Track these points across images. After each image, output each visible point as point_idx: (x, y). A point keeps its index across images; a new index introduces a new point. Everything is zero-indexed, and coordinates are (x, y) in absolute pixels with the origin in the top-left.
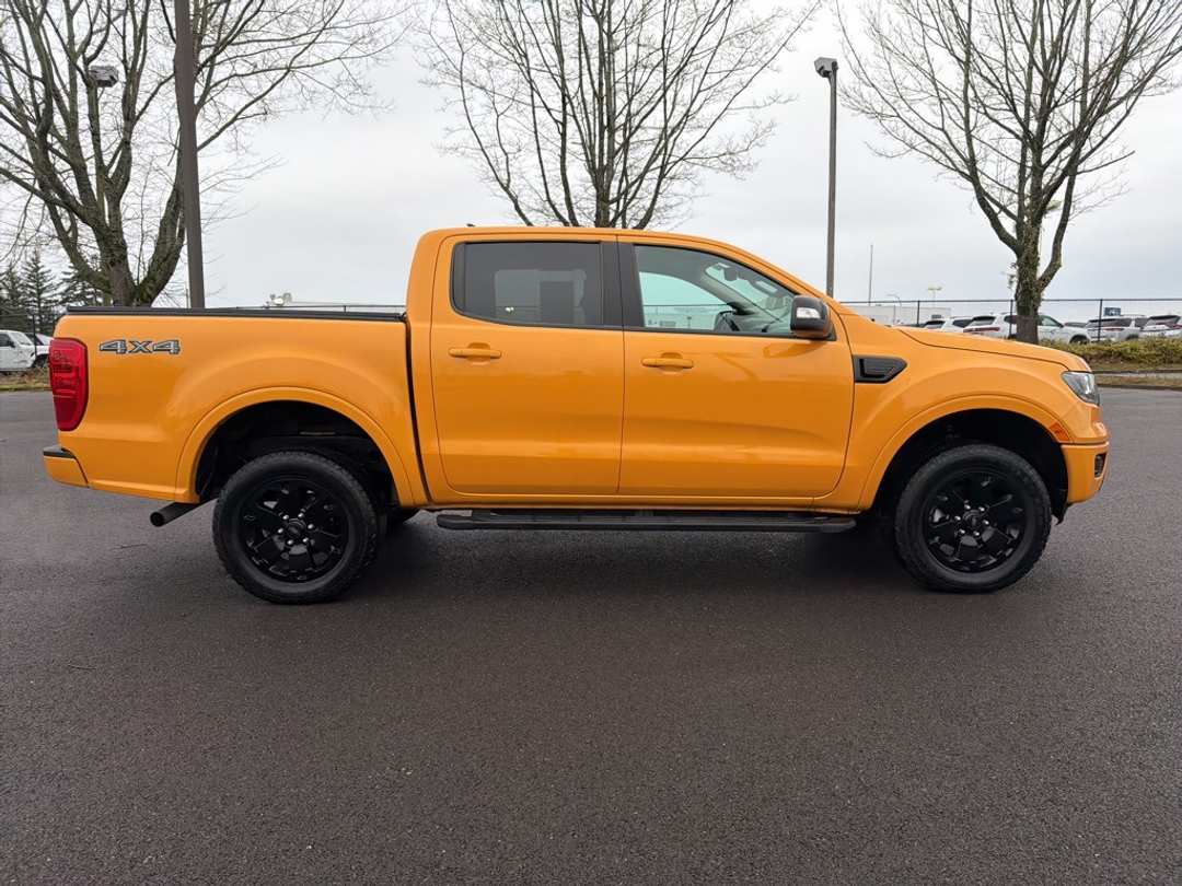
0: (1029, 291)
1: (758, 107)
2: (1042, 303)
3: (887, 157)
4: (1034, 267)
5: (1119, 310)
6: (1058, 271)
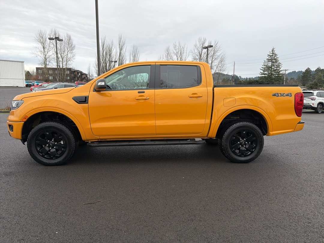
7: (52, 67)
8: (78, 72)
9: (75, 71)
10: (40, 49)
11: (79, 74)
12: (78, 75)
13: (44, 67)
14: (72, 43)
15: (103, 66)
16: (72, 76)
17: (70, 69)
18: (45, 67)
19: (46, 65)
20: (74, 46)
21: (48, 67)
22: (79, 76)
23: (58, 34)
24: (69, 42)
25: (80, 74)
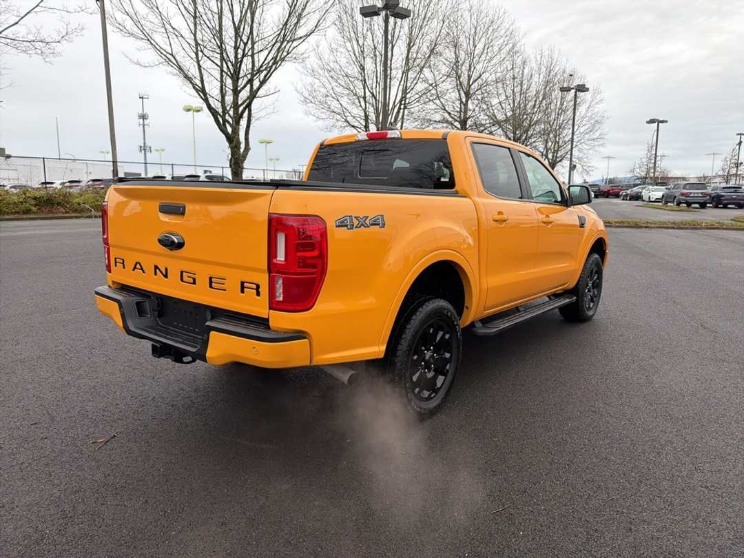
0: (237, 163)
1: (69, 12)
2: (244, 170)
3: (141, 65)
4: (239, 148)
5: (211, 172)
6: (250, 152)
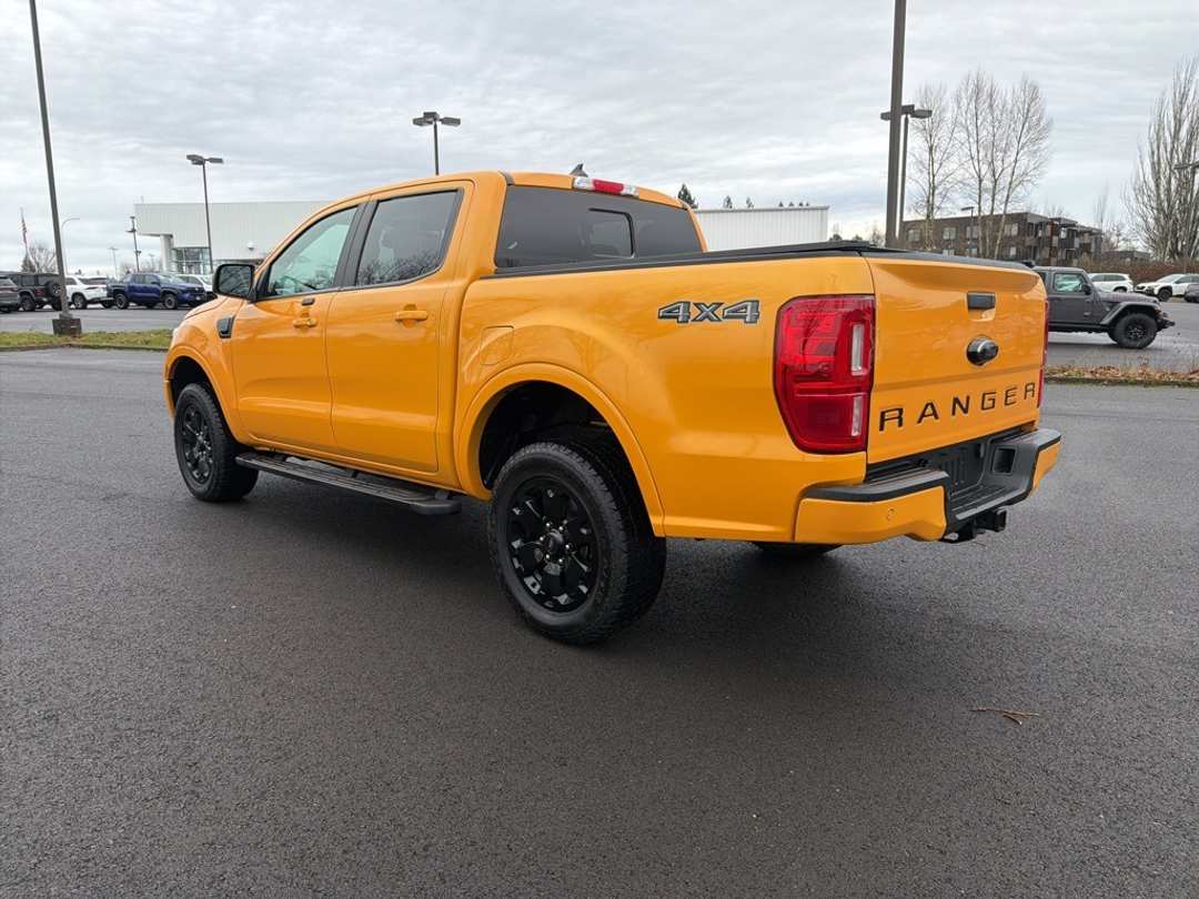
7: (952, 216)
8: (1055, 225)
9: (1042, 223)
10: (917, 155)
11: (1058, 235)
12: (1055, 239)
13: (924, 218)
14: (1043, 110)
15: (1169, 190)
16: (1027, 244)
17: (1020, 218)
18: (928, 216)
19: (932, 209)
20: (1049, 124)
21: (938, 215)
22: (1061, 240)
23: (988, 86)
24: (1028, 111)
25: (1063, 235)
